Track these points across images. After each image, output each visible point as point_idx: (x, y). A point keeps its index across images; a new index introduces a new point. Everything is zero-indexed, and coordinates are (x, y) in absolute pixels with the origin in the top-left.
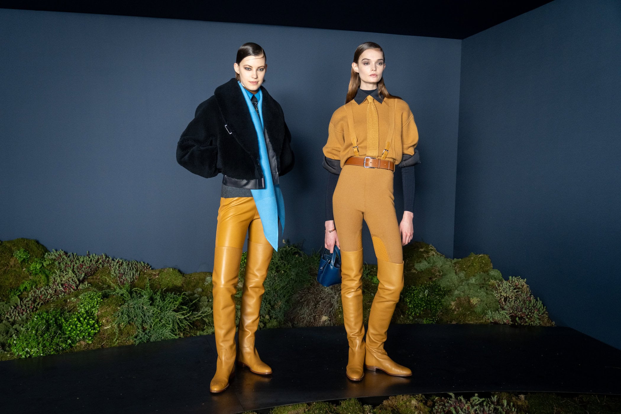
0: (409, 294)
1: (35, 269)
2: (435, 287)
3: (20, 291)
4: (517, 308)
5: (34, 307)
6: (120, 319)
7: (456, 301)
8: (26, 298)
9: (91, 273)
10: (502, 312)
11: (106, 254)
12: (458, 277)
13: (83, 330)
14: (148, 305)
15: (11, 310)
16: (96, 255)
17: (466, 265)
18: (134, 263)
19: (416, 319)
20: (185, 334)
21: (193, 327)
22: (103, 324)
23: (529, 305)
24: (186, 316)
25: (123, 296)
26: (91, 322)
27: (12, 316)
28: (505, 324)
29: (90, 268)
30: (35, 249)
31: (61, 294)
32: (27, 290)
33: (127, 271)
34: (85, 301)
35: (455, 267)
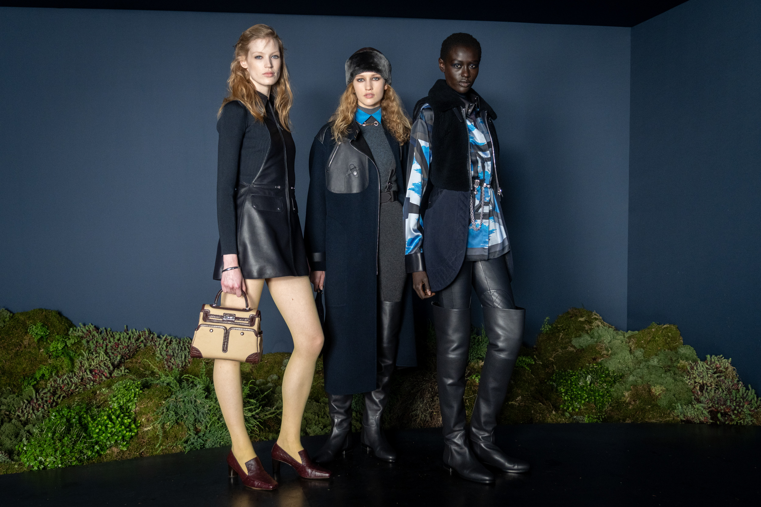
0: (565, 381)
1: (56, 350)
2: (601, 370)
3: (36, 379)
4: (718, 399)
5: (54, 400)
6: (165, 417)
7: (631, 390)
8: (43, 389)
9: (129, 354)
10: (697, 406)
11: (149, 329)
12: (634, 357)
13: (115, 432)
14: (203, 398)
15: (23, 405)
16: (136, 330)
17: (645, 340)
18: (186, 341)
19: (575, 417)
20: (253, 438)
21: (265, 429)
22: (142, 423)
23: (736, 395)
24: (254, 413)
25: (170, 386)
26: (126, 421)
27: (25, 414)
28: (701, 423)
29: (128, 348)
30: (57, 323)
31: (89, 384)
32: (44, 378)
33: (177, 351)
34: (119, 392)
35: (629, 342)
